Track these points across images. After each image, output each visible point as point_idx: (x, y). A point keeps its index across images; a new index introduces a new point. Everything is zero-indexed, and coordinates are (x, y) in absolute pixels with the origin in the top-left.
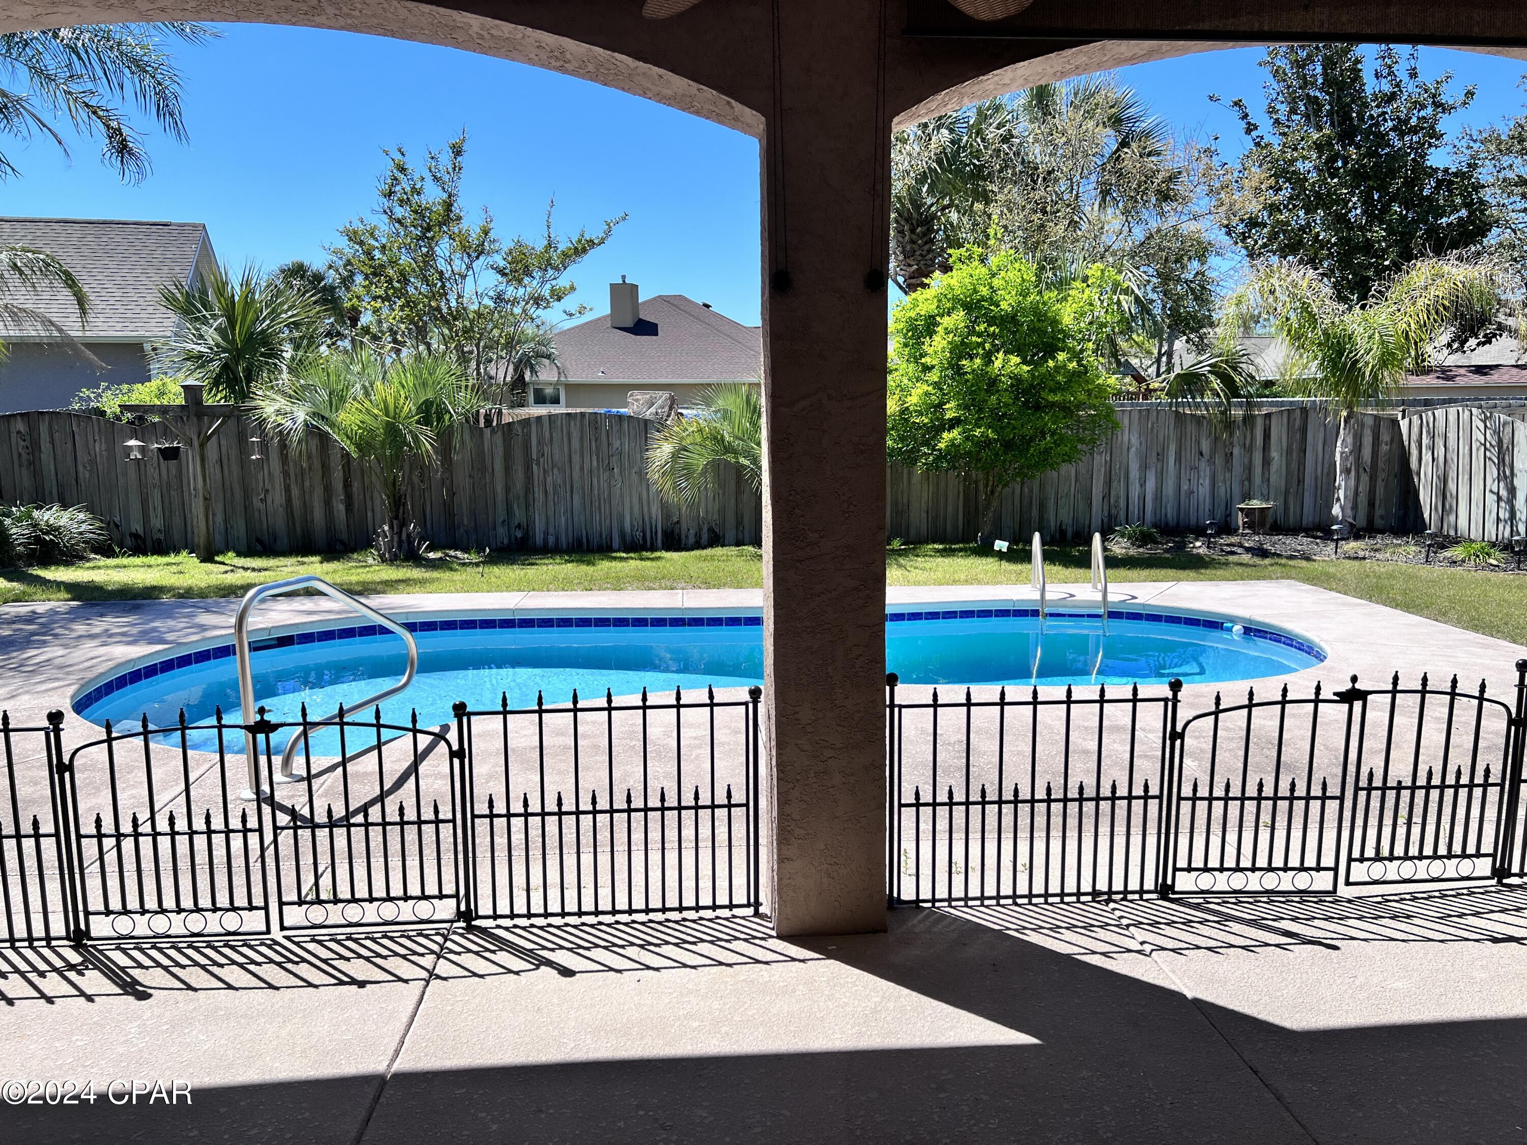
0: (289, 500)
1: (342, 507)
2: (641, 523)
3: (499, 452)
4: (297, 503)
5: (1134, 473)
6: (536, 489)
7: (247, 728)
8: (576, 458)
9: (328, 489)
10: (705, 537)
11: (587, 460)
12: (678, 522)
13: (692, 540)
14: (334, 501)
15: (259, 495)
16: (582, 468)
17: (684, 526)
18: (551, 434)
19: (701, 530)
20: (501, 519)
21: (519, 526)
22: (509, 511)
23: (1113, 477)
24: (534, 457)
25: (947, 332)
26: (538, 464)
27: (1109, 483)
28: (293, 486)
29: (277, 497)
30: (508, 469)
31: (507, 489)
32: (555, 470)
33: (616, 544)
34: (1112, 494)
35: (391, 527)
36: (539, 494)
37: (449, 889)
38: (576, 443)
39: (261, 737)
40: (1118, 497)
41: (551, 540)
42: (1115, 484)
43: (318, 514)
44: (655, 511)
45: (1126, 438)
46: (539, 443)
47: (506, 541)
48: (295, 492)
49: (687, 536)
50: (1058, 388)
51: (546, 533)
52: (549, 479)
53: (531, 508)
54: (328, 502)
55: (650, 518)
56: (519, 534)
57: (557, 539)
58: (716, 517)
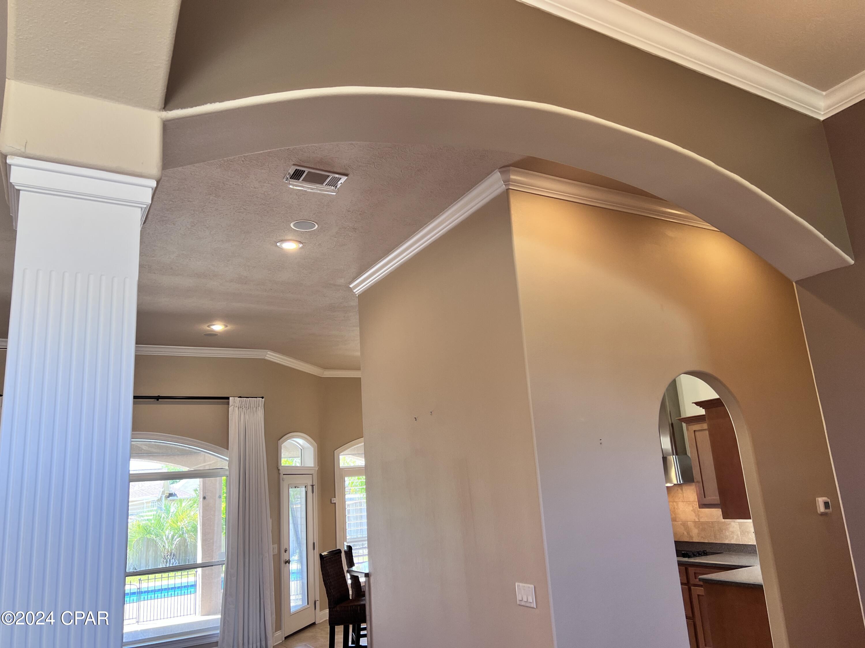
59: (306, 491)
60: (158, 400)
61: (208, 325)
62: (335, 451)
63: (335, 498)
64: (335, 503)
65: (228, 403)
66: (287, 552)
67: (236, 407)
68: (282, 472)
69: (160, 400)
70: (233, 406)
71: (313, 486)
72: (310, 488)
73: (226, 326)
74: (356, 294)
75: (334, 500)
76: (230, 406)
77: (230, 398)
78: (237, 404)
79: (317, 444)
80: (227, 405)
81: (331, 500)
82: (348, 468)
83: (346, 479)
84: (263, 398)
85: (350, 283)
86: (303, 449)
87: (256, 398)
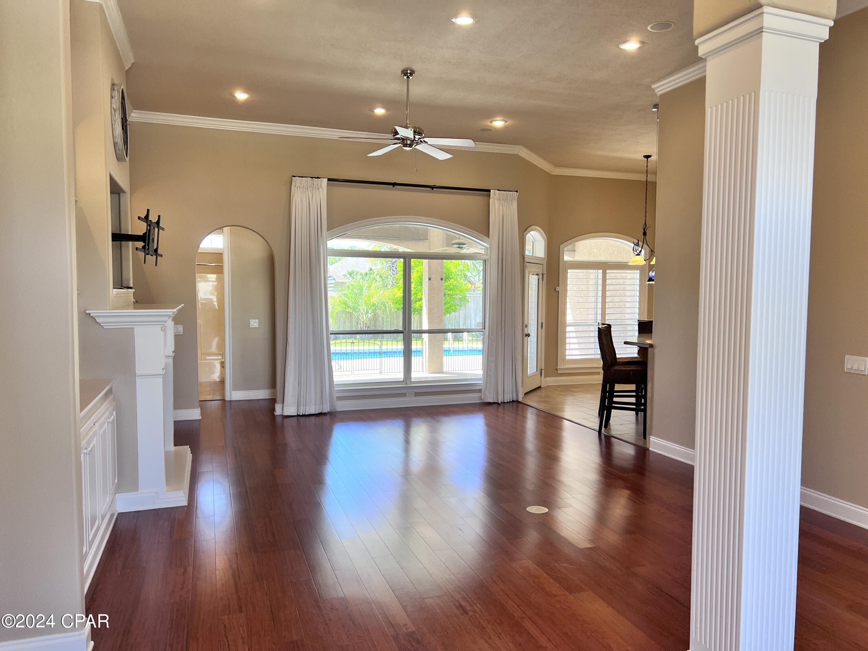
5: (473, 317)
7: (351, 343)
23: (466, 318)
25: (418, 271)
27: (465, 320)
34: (466, 323)
37: (378, 368)
39: (353, 344)
40: (468, 324)
42: (467, 320)
45: (470, 305)
50: (451, 289)
59: (538, 279)
60: (433, 189)
61: (490, 121)
62: (561, 246)
63: (559, 286)
64: (558, 291)
65: (489, 196)
66: (527, 327)
67: (496, 199)
68: (527, 260)
69: (434, 189)
70: (493, 198)
71: (543, 274)
72: (541, 276)
73: (506, 122)
74: (658, 95)
75: (558, 289)
76: (491, 198)
77: (491, 190)
78: (497, 197)
79: (547, 237)
80: (488, 196)
81: (555, 288)
82: (570, 262)
83: (569, 271)
84: (517, 191)
85: (654, 83)
86: (535, 241)
87: (512, 191)
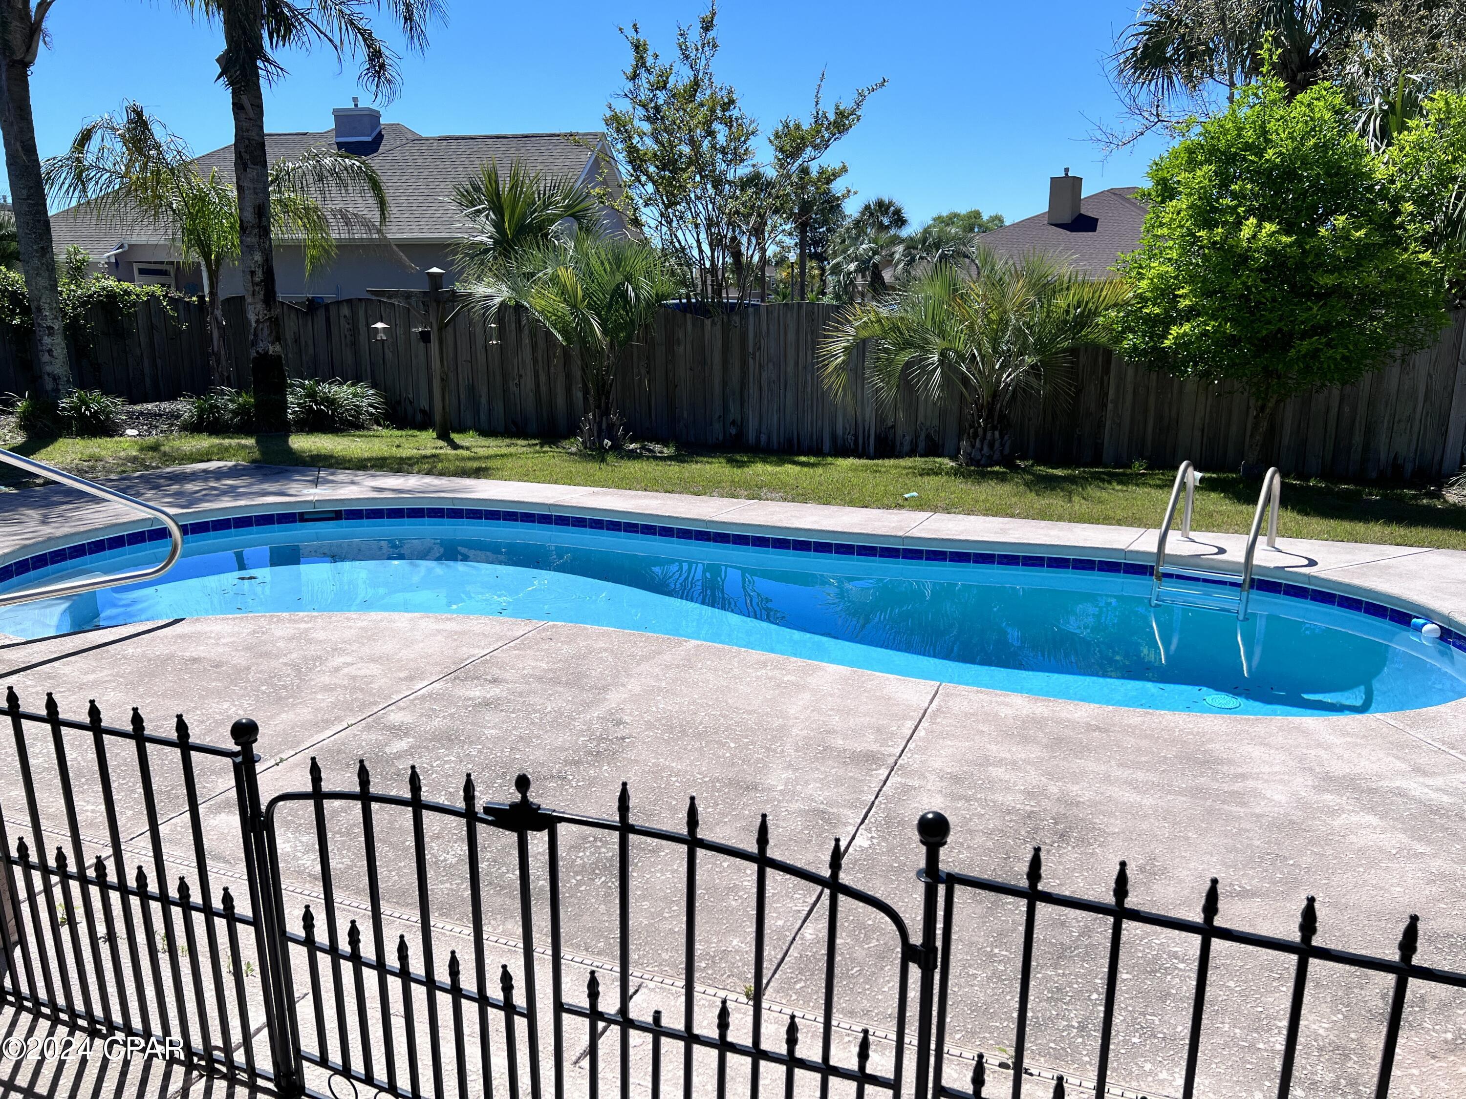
0: (537, 385)
1: (580, 395)
2: (853, 426)
3: (719, 343)
4: (544, 389)
6: (751, 385)
8: (791, 352)
9: (568, 376)
10: (922, 445)
11: (802, 354)
12: (893, 427)
13: (906, 448)
14: (574, 391)
15: (514, 379)
16: (797, 364)
17: (900, 432)
18: (768, 325)
19: (917, 437)
20: (717, 416)
21: (733, 423)
22: (725, 407)
24: (751, 350)
26: (754, 359)
28: (540, 372)
29: (528, 383)
30: (725, 362)
31: (724, 384)
32: (770, 365)
33: (826, 447)
35: (594, 416)
36: (753, 390)
38: (791, 336)
41: (763, 438)
43: (560, 401)
44: (869, 414)
46: (755, 336)
47: (721, 437)
48: (543, 378)
49: (901, 444)
51: (759, 432)
52: (764, 375)
53: (746, 404)
54: (569, 390)
55: (864, 421)
56: (733, 431)
57: (769, 438)
58: (936, 422)
